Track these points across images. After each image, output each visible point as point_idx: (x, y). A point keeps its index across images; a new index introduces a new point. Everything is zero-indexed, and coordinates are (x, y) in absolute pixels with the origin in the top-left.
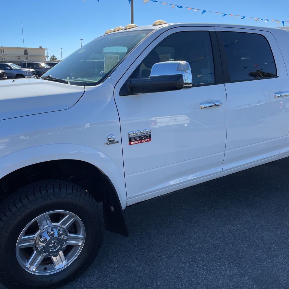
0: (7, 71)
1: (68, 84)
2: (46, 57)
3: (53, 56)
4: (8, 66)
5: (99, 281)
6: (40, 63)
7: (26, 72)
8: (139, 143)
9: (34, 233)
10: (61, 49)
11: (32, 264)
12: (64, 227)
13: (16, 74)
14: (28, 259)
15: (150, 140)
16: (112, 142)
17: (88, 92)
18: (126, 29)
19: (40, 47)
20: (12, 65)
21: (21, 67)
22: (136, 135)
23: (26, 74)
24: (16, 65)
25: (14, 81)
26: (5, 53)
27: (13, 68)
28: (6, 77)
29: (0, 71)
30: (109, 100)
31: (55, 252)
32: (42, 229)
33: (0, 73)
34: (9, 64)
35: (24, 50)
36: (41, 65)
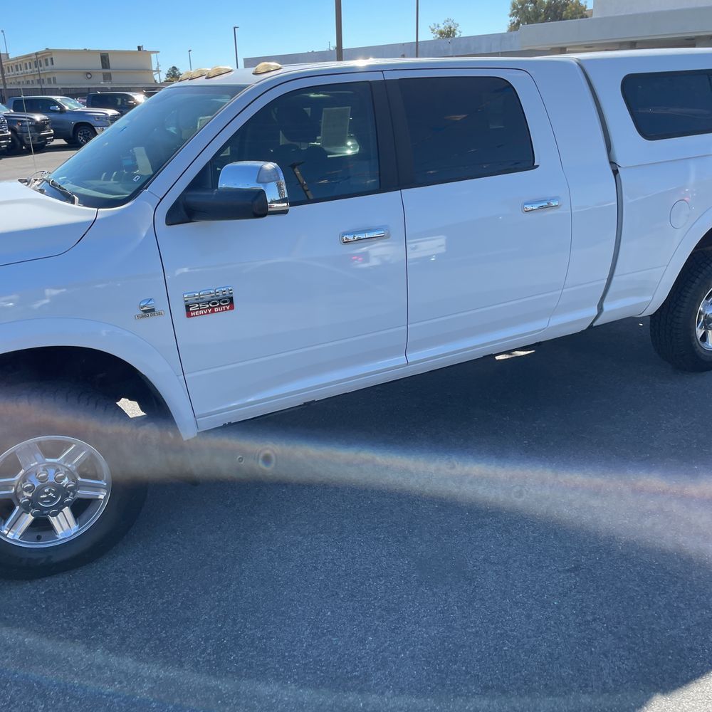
0: (52, 116)
1: (73, 202)
2: (154, 73)
3: (174, 68)
4: (55, 103)
5: (140, 563)
6: (130, 94)
7: (98, 117)
8: (208, 313)
10: (190, 51)
11: (11, 527)
12: (69, 466)
13: (74, 123)
14: (6, 519)
15: (232, 308)
16: (149, 313)
19: (139, 48)
20: (66, 103)
22: (202, 298)
23: (99, 124)
24: (73, 101)
26: (57, 65)
27: (67, 108)
28: (52, 131)
29: (38, 117)
30: (144, 235)
31: (52, 508)
32: (27, 469)
33: (37, 123)
34: (58, 98)
35: (101, 57)
36: (133, 99)
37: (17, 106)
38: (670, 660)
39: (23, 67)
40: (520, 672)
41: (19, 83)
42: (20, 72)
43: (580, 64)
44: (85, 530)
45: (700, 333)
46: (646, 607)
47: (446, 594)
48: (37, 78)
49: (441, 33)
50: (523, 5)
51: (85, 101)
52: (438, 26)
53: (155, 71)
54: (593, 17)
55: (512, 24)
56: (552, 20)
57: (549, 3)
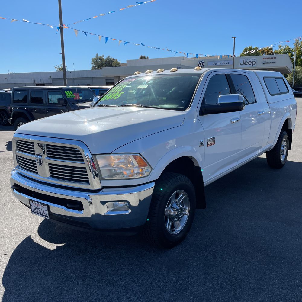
16: (201, 145)
22: (210, 140)
32: (172, 203)
49: (60, 69)
55: (92, 67)
56: (108, 67)
57: (106, 60)
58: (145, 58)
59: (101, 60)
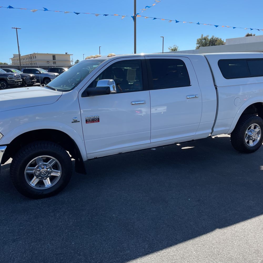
0: (37, 75)
1: (55, 90)
3: (78, 60)
4: (37, 71)
6: (63, 68)
7: (52, 76)
9: (35, 167)
11: (33, 182)
12: (50, 165)
13: (44, 77)
15: (99, 121)
16: (76, 121)
17: (64, 95)
18: (94, 58)
19: (66, 53)
20: (41, 70)
21: (48, 72)
22: (90, 118)
23: (52, 78)
24: (44, 70)
25: (28, 89)
27: (41, 72)
28: (36, 80)
29: (31, 75)
30: (75, 99)
31: (45, 177)
32: (38, 165)
33: (31, 77)
34: (38, 69)
35: (53, 56)
36: (64, 70)
37: (25, 71)
38: (223, 221)
39: (26, 59)
40: (178, 223)
41: (24, 64)
42: (24, 61)
43: (205, 56)
44: (53, 185)
45: (246, 141)
46: (218, 210)
47: (159, 205)
48: (30, 63)
49: (172, 50)
50: (201, 41)
51: (48, 70)
52: (171, 47)
53: (71, 61)
54: (226, 45)
55: (197, 47)
56: (211, 46)
57: (210, 40)
58: (252, 36)
59: (205, 40)
